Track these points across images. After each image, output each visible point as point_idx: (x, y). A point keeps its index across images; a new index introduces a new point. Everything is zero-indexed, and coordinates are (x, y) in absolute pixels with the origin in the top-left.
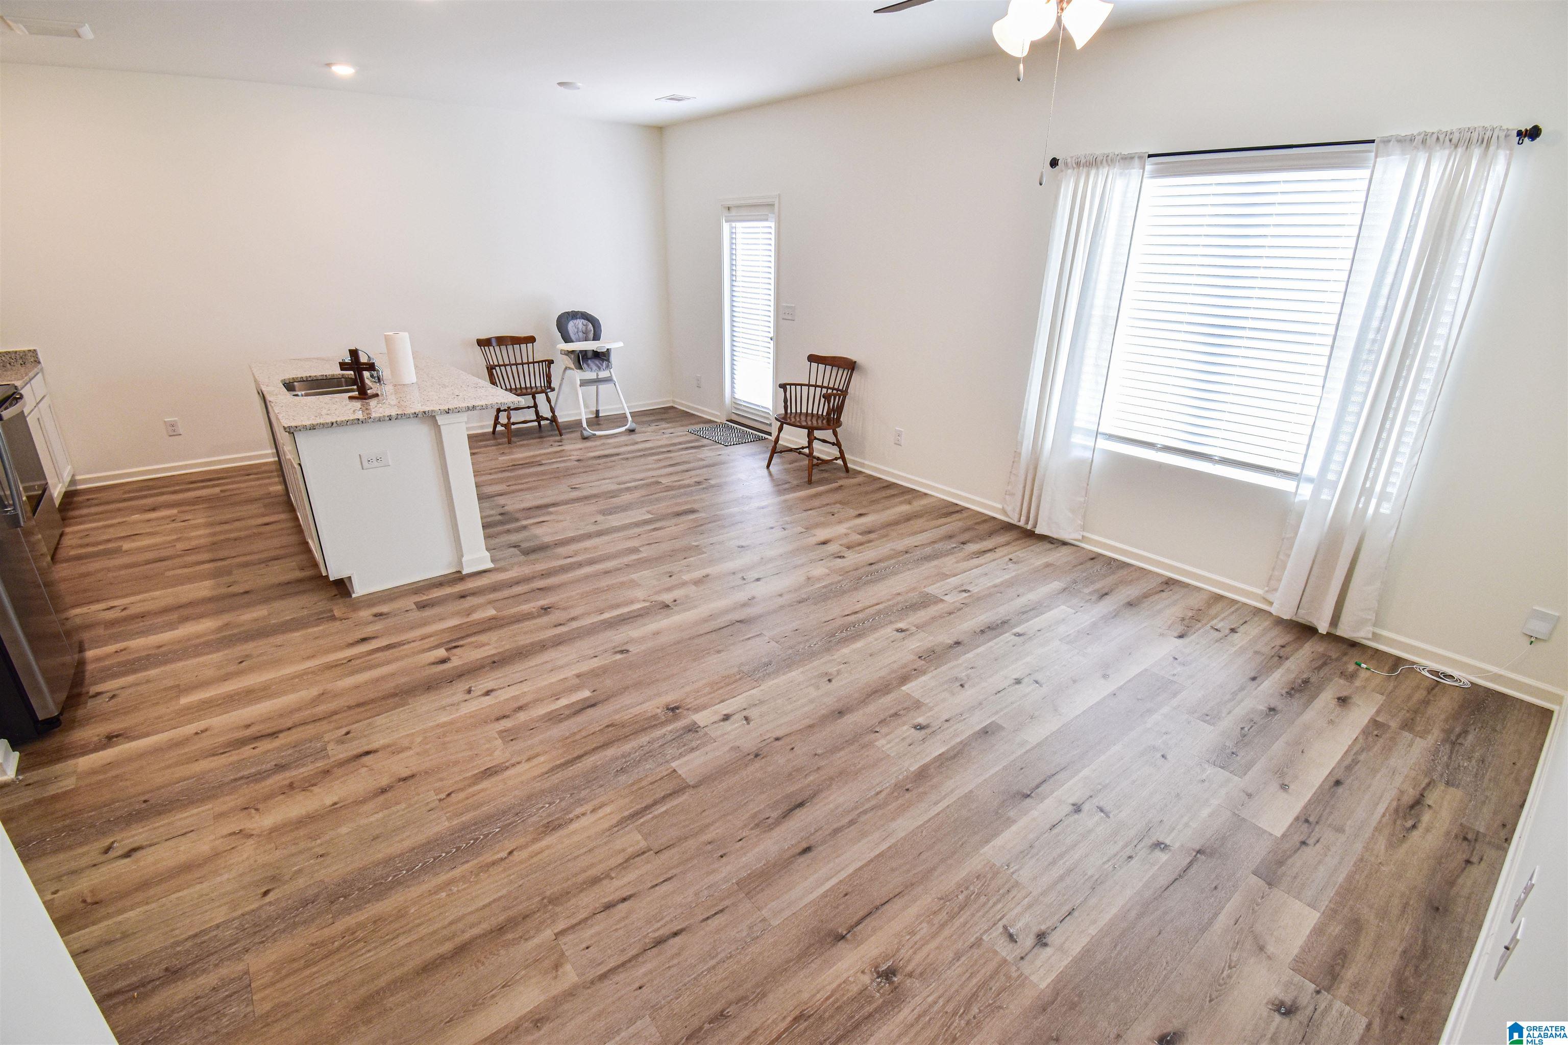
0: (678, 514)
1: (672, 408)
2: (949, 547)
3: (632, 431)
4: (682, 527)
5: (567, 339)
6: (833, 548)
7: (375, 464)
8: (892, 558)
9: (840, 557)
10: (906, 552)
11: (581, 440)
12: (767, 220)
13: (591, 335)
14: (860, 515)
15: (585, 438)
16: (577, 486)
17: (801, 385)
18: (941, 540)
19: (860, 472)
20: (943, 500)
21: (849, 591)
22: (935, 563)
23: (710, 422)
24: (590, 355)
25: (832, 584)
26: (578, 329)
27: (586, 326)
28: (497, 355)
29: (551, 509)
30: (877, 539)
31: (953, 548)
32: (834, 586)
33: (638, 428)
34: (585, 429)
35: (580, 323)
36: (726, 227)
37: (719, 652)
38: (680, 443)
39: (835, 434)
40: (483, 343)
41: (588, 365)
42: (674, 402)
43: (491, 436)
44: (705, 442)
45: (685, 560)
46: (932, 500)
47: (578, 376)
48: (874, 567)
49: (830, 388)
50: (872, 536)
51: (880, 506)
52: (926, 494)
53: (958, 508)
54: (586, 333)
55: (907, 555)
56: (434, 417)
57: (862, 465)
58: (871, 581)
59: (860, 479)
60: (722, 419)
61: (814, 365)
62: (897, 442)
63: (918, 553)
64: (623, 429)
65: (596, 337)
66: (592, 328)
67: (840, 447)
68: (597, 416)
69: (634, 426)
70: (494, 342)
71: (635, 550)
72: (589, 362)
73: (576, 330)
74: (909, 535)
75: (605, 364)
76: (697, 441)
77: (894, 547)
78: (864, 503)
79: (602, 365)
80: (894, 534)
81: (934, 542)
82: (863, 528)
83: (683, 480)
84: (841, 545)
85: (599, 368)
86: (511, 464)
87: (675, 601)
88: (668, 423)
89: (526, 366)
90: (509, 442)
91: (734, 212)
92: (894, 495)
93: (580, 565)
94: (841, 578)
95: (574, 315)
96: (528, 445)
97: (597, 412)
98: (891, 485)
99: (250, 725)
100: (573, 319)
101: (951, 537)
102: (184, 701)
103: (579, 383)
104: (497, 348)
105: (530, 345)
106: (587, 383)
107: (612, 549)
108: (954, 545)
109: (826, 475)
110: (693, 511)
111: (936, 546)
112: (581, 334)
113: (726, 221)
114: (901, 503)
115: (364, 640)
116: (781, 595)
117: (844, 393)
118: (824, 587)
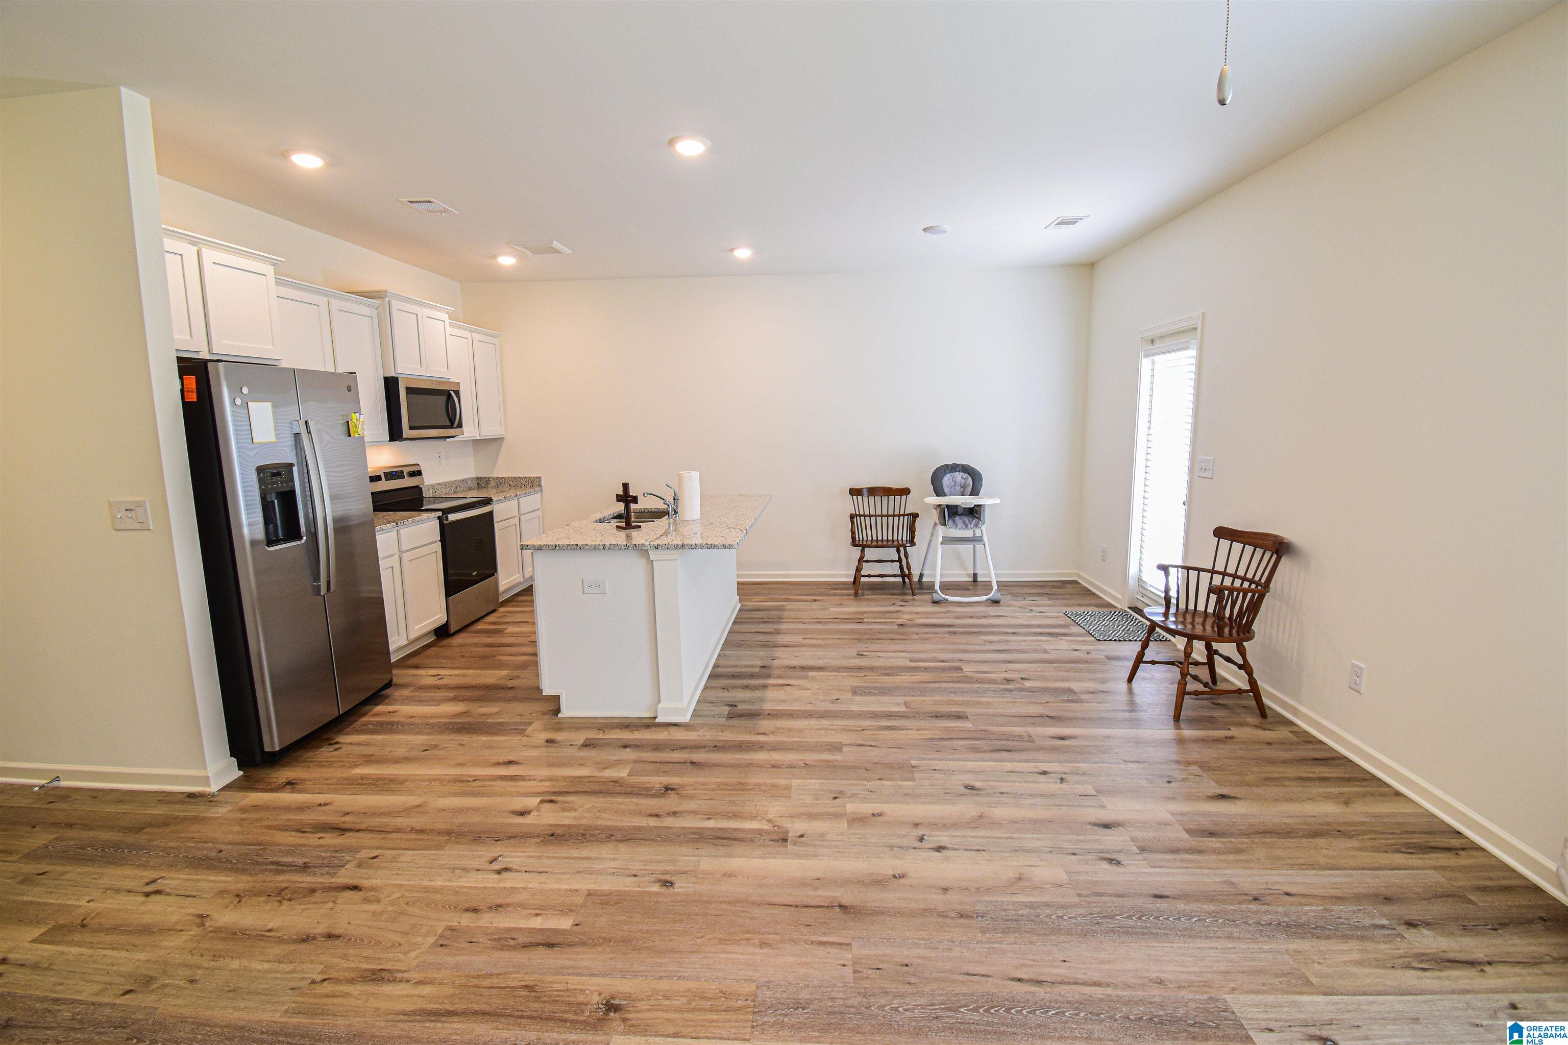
0: (937, 716)
1: (1076, 582)
2: (1367, 922)
3: (996, 602)
4: (927, 734)
5: (939, 492)
6: (1111, 840)
7: (595, 590)
8: (1212, 901)
9: (1111, 861)
10: (1256, 899)
11: (930, 604)
12: (1187, 348)
13: (969, 490)
14: (1223, 797)
15: (936, 602)
16: (866, 653)
17: (1199, 570)
18: (1359, 898)
19: (1291, 723)
20: (1433, 816)
21: (1069, 933)
22: (1304, 945)
23: (1110, 605)
24: (960, 511)
25: (1047, 905)
26: (955, 483)
27: (966, 479)
28: (867, 505)
29: (811, 674)
30: (1215, 851)
31: (1377, 926)
32: (1048, 912)
33: (1005, 599)
34: (936, 592)
35: (959, 476)
36: (1146, 363)
37: (763, 944)
38: (1039, 626)
39: (1242, 651)
40: (855, 492)
41: (954, 522)
42: (1079, 575)
43: (852, 586)
44: (1076, 629)
45: (879, 782)
46: (1410, 809)
47: (941, 532)
48: (1162, 905)
49: (1248, 580)
50: (1213, 843)
51: (1274, 791)
52: (1398, 794)
53: (1455, 842)
54: (964, 487)
55: (1254, 907)
56: (647, 551)
57: (1295, 712)
58: (1127, 932)
59: (1282, 733)
60: (1123, 605)
61: (1225, 543)
62: (1353, 686)
63: (1280, 910)
64: (984, 598)
65: (975, 492)
66: (971, 483)
67: (1250, 673)
68: (975, 580)
69: (998, 596)
70: (865, 492)
71: (837, 748)
72: (957, 518)
73: (953, 484)
74: (1292, 866)
75: (975, 520)
76: (1066, 626)
77: (1235, 880)
78: (1250, 778)
79: (970, 523)
80: (1260, 853)
81: (1340, 899)
82: (1206, 823)
83: (991, 672)
84: (1133, 840)
85: (967, 526)
86: (833, 617)
87: (802, 836)
88: (1050, 599)
89: (896, 518)
90: (856, 594)
91: (1157, 344)
92: (1324, 779)
93: (761, 747)
94: (1076, 900)
95: (954, 468)
96: (874, 600)
97: (975, 575)
98: (1334, 759)
99: (348, 814)
100: (951, 471)
101: (1388, 900)
102: (359, 771)
103: (940, 539)
104: (865, 498)
105: (904, 497)
106: (951, 541)
107: (812, 738)
108: (1384, 922)
109: (1217, 713)
110: (959, 717)
111: (1337, 908)
112: (958, 488)
113: (1145, 356)
114: (1328, 797)
115: (510, 762)
116: (945, 890)
117: (1262, 589)
118: (1031, 905)
